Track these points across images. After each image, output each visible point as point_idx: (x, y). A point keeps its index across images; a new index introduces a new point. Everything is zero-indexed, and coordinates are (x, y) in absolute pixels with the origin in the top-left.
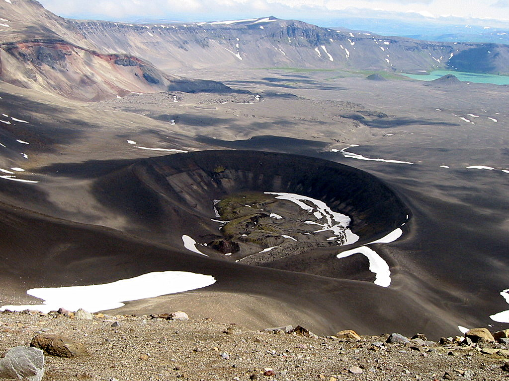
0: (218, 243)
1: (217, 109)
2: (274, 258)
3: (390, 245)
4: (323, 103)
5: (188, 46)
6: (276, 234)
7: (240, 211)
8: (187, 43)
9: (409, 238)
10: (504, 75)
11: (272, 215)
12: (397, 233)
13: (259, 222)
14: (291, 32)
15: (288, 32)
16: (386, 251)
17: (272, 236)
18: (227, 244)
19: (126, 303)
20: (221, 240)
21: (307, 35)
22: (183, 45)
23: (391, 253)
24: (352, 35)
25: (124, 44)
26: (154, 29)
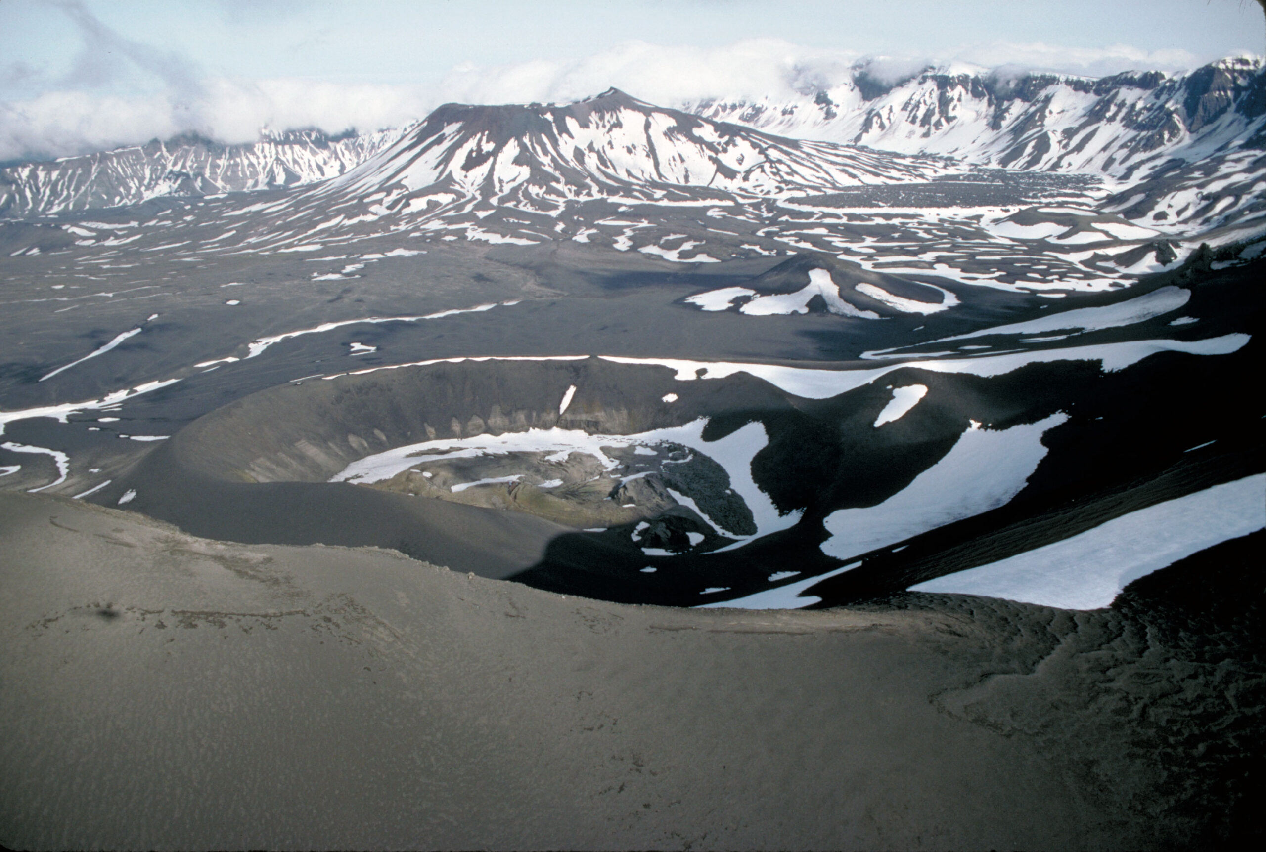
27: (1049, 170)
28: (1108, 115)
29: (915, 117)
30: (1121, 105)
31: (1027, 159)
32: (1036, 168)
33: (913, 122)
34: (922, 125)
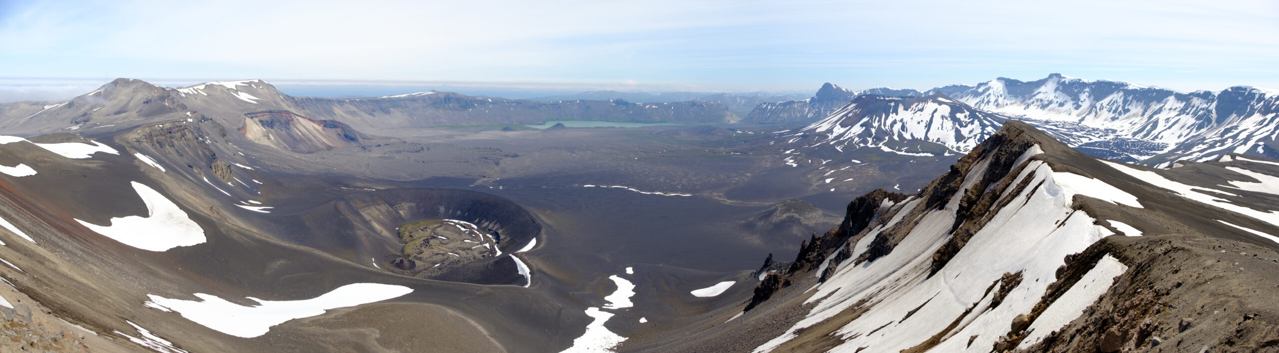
0: (399, 261)
1: (397, 157)
2: (442, 271)
3: (527, 253)
4: (473, 150)
5: (376, 113)
6: (442, 252)
7: (416, 235)
8: (375, 111)
9: (542, 245)
10: (594, 121)
11: (439, 237)
12: (533, 243)
13: (430, 243)
14: (447, 100)
15: (445, 100)
16: (526, 258)
17: (440, 254)
18: (406, 262)
19: (327, 311)
20: (401, 258)
21: (459, 102)
22: (372, 113)
23: (529, 259)
24: (490, 100)
25: (331, 113)
26: (352, 102)
27: (1151, 140)
28: (1188, 111)
29: (1111, 109)
30: (1193, 107)
31: (1145, 133)
32: (1145, 139)
33: (1110, 111)
34: (1113, 113)
